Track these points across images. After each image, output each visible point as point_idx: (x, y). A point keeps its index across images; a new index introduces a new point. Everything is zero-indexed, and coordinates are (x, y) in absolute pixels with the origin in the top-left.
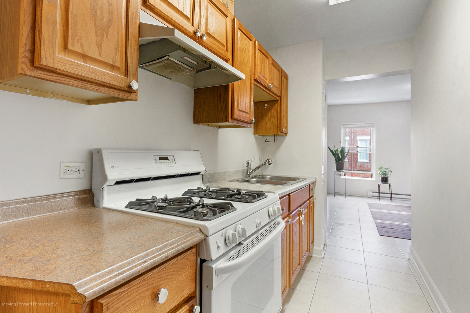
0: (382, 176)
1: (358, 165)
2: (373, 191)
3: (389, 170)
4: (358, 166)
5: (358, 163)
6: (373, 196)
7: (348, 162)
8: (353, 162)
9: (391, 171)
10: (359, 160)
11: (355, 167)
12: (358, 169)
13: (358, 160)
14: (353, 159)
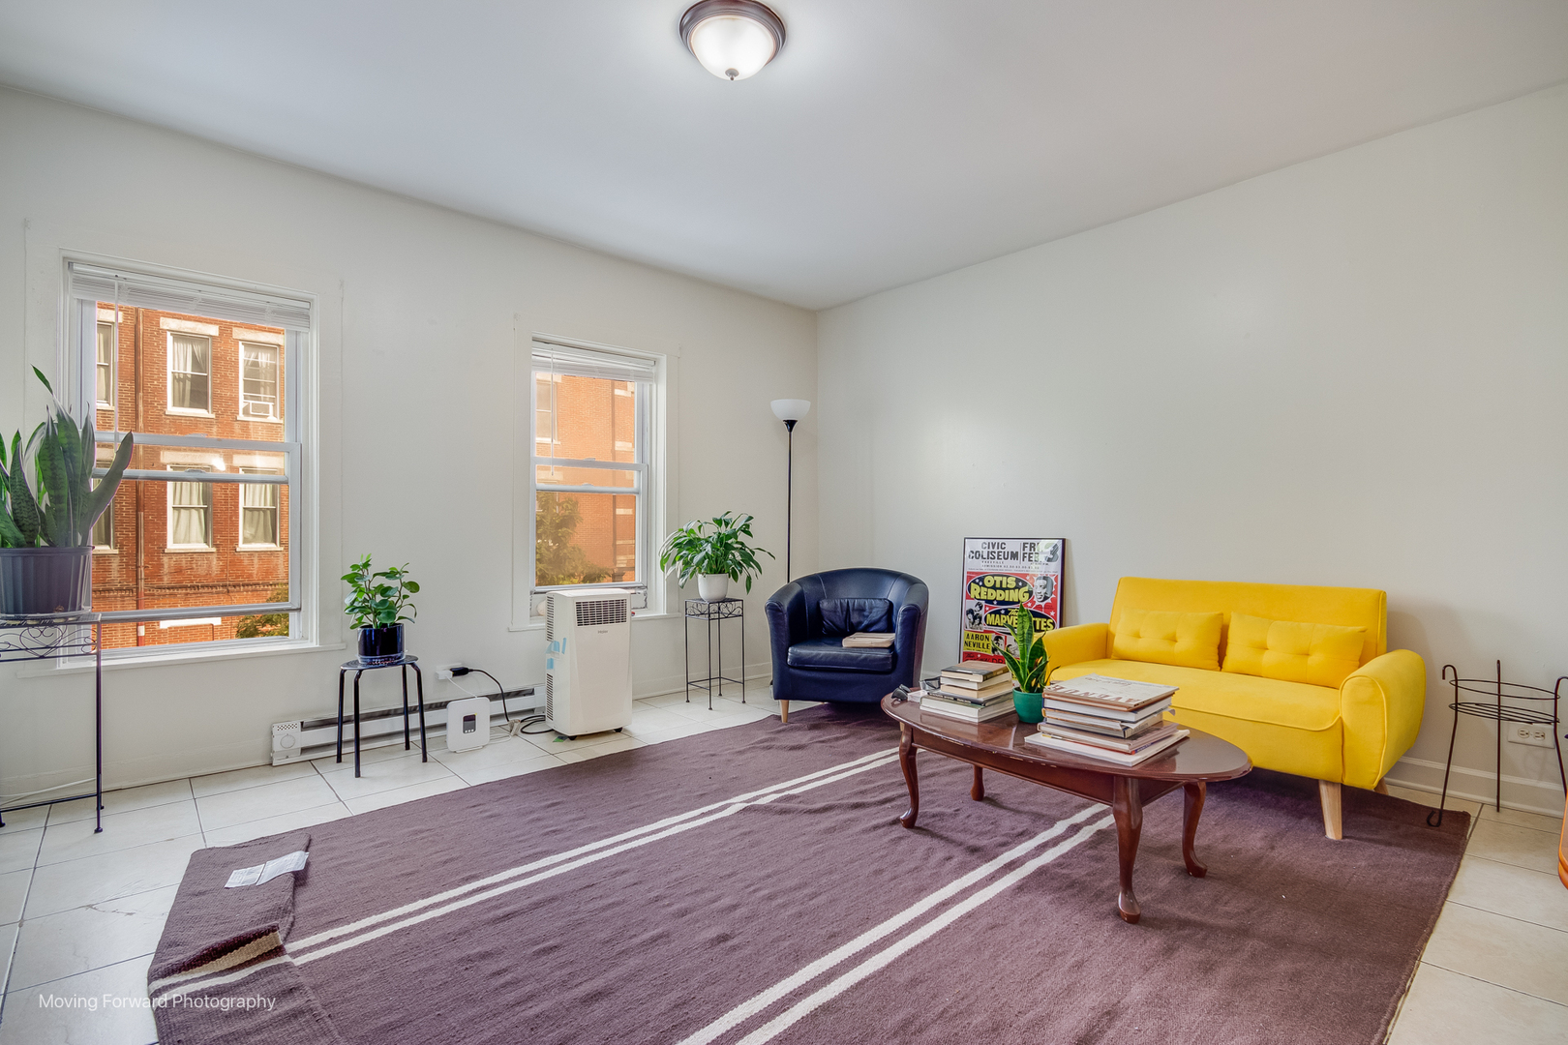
0: (369, 619)
1: (166, 566)
2: (307, 720)
3: (406, 579)
4: (166, 569)
5: (165, 560)
6: (304, 750)
7: (121, 555)
8: (142, 557)
9: (414, 587)
10: (171, 546)
11: (155, 573)
12: (166, 581)
13: (165, 546)
14: (142, 542)
